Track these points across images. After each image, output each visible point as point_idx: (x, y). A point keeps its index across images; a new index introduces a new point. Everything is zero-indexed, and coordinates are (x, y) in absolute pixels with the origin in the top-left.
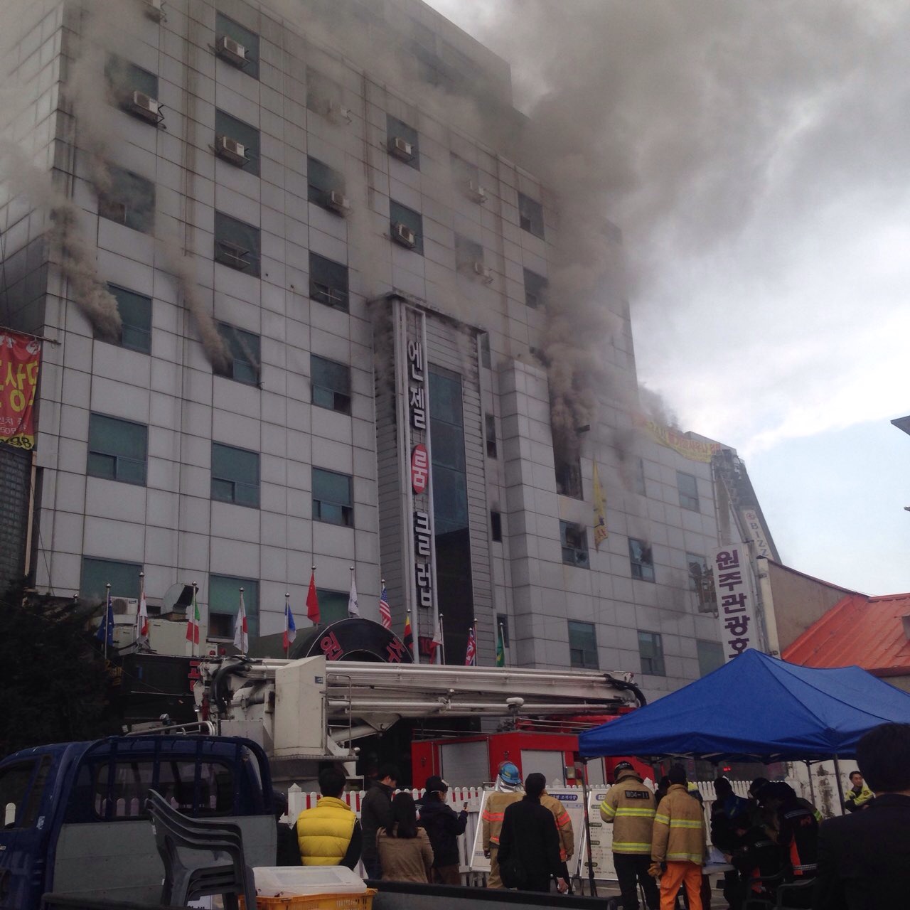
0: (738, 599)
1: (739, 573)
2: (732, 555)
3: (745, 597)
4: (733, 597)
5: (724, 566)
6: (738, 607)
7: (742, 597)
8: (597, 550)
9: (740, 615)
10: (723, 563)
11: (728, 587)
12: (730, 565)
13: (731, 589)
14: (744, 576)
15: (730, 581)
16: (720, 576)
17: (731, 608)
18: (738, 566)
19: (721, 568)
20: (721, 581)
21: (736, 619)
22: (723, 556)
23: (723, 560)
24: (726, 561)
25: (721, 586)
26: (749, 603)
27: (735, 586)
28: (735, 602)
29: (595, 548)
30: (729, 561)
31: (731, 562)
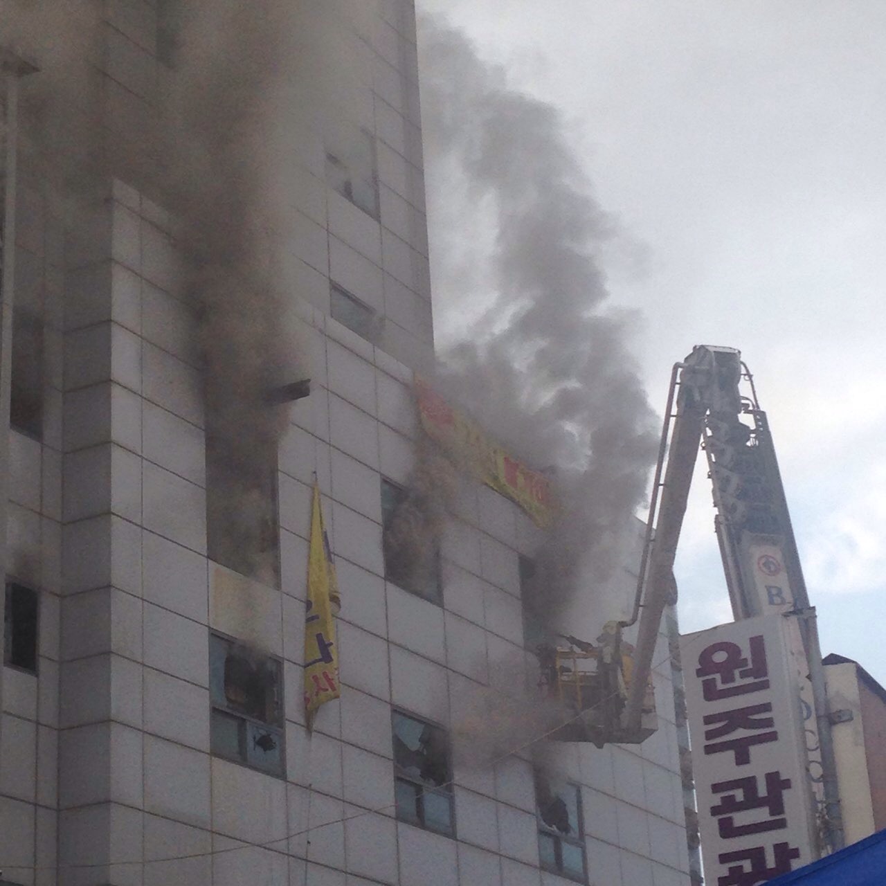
0: (762, 791)
1: (766, 707)
2: (746, 653)
3: (787, 784)
4: (748, 784)
5: (720, 686)
6: (761, 815)
7: (777, 783)
8: (309, 728)
9: (766, 841)
10: (718, 677)
11: (730, 755)
12: (739, 682)
13: (743, 759)
14: (784, 719)
15: (741, 733)
16: (708, 720)
17: (741, 819)
18: (764, 686)
19: (710, 693)
20: (709, 735)
21: (756, 855)
22: (720, 657)
23: (718, 668)
24: (726, 670)
25: (709, 750)
26: (795, 803)
27: (754, 750)
28: (752, 801)
29: (302, 721)
30: (737, 673)
31: (743, 675)
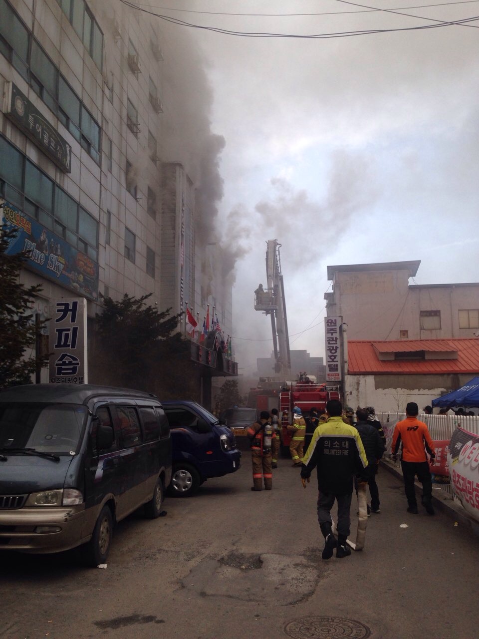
1: (336, 329)
2: (334, 321)
4: (333, 338)
5: (330, 325)
6: (334, 342)
9: (335, 346)
10: (329, 323)
12: (332, 325)
13: (332, 335)
17: (331, 342)
21: (333, 347)
22: (330, 321)
24: (331, 323)
27: (334, 334)
28: (333, 340)
